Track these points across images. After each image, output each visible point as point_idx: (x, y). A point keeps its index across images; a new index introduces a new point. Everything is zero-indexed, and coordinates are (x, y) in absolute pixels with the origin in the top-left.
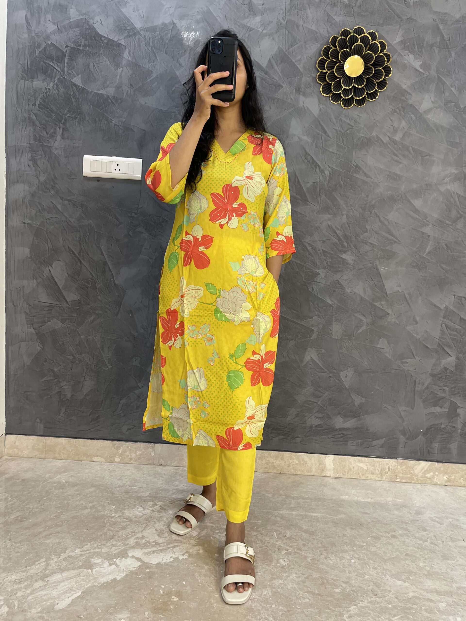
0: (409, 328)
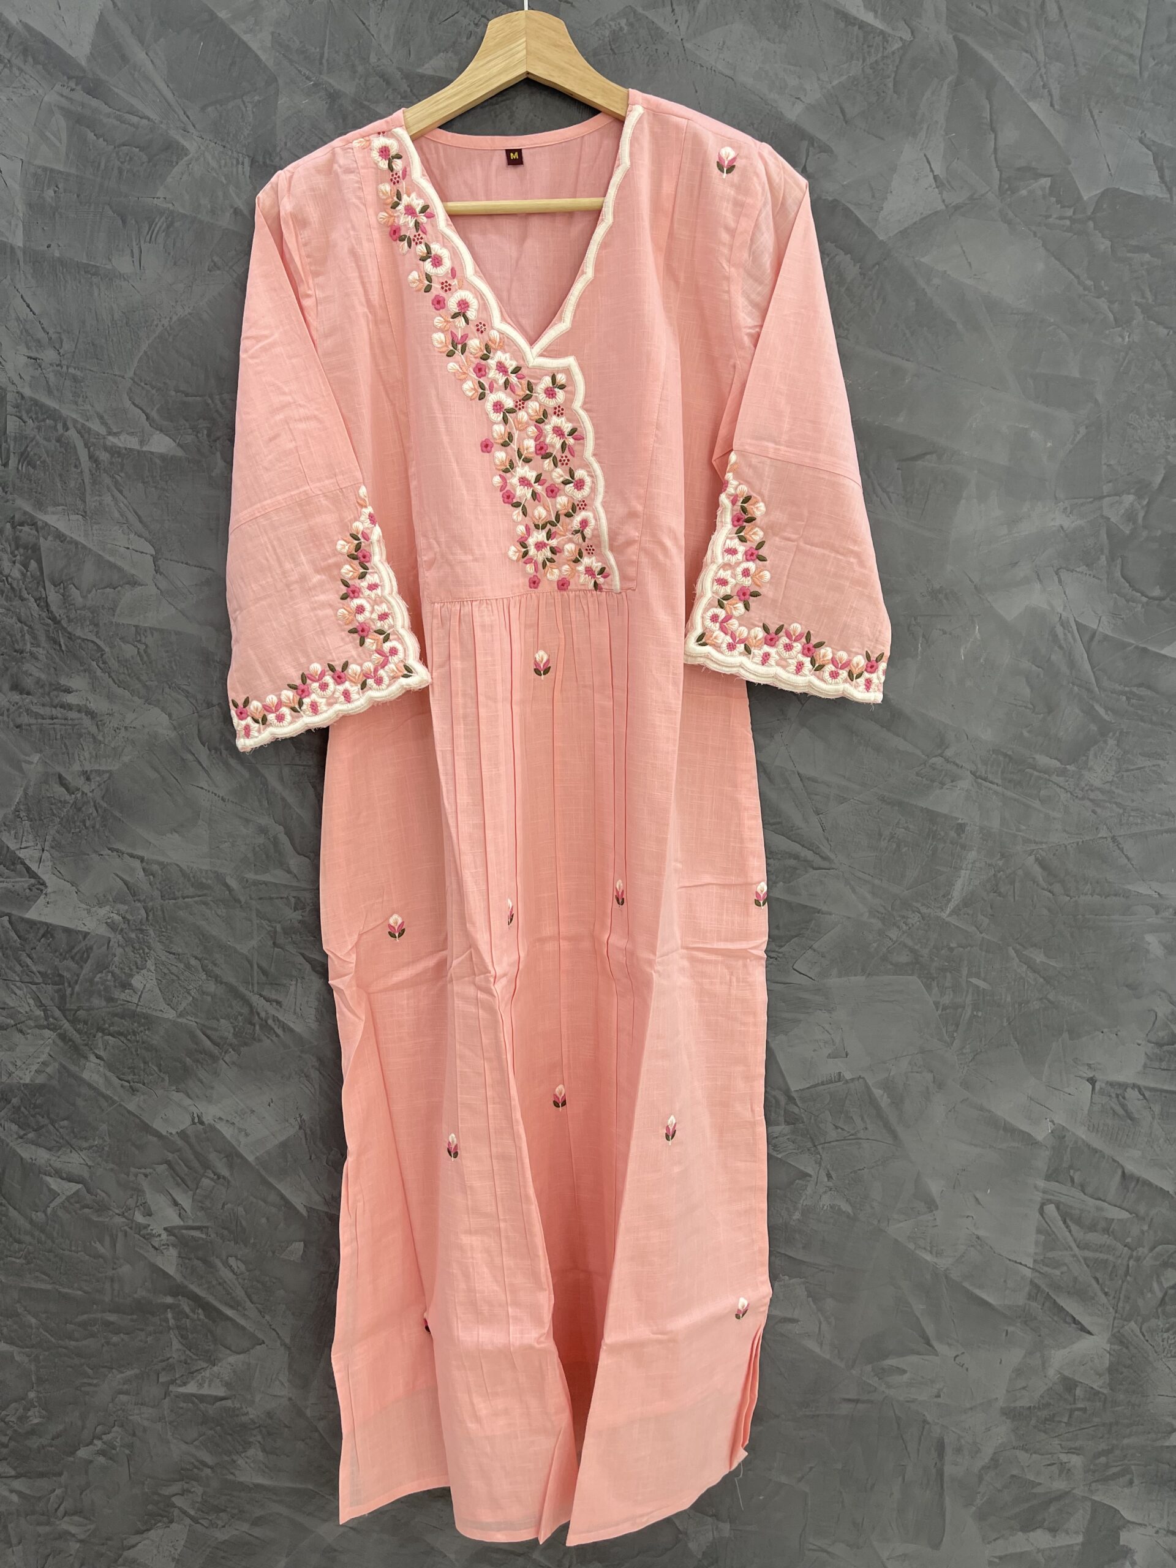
0: (899, 1229)
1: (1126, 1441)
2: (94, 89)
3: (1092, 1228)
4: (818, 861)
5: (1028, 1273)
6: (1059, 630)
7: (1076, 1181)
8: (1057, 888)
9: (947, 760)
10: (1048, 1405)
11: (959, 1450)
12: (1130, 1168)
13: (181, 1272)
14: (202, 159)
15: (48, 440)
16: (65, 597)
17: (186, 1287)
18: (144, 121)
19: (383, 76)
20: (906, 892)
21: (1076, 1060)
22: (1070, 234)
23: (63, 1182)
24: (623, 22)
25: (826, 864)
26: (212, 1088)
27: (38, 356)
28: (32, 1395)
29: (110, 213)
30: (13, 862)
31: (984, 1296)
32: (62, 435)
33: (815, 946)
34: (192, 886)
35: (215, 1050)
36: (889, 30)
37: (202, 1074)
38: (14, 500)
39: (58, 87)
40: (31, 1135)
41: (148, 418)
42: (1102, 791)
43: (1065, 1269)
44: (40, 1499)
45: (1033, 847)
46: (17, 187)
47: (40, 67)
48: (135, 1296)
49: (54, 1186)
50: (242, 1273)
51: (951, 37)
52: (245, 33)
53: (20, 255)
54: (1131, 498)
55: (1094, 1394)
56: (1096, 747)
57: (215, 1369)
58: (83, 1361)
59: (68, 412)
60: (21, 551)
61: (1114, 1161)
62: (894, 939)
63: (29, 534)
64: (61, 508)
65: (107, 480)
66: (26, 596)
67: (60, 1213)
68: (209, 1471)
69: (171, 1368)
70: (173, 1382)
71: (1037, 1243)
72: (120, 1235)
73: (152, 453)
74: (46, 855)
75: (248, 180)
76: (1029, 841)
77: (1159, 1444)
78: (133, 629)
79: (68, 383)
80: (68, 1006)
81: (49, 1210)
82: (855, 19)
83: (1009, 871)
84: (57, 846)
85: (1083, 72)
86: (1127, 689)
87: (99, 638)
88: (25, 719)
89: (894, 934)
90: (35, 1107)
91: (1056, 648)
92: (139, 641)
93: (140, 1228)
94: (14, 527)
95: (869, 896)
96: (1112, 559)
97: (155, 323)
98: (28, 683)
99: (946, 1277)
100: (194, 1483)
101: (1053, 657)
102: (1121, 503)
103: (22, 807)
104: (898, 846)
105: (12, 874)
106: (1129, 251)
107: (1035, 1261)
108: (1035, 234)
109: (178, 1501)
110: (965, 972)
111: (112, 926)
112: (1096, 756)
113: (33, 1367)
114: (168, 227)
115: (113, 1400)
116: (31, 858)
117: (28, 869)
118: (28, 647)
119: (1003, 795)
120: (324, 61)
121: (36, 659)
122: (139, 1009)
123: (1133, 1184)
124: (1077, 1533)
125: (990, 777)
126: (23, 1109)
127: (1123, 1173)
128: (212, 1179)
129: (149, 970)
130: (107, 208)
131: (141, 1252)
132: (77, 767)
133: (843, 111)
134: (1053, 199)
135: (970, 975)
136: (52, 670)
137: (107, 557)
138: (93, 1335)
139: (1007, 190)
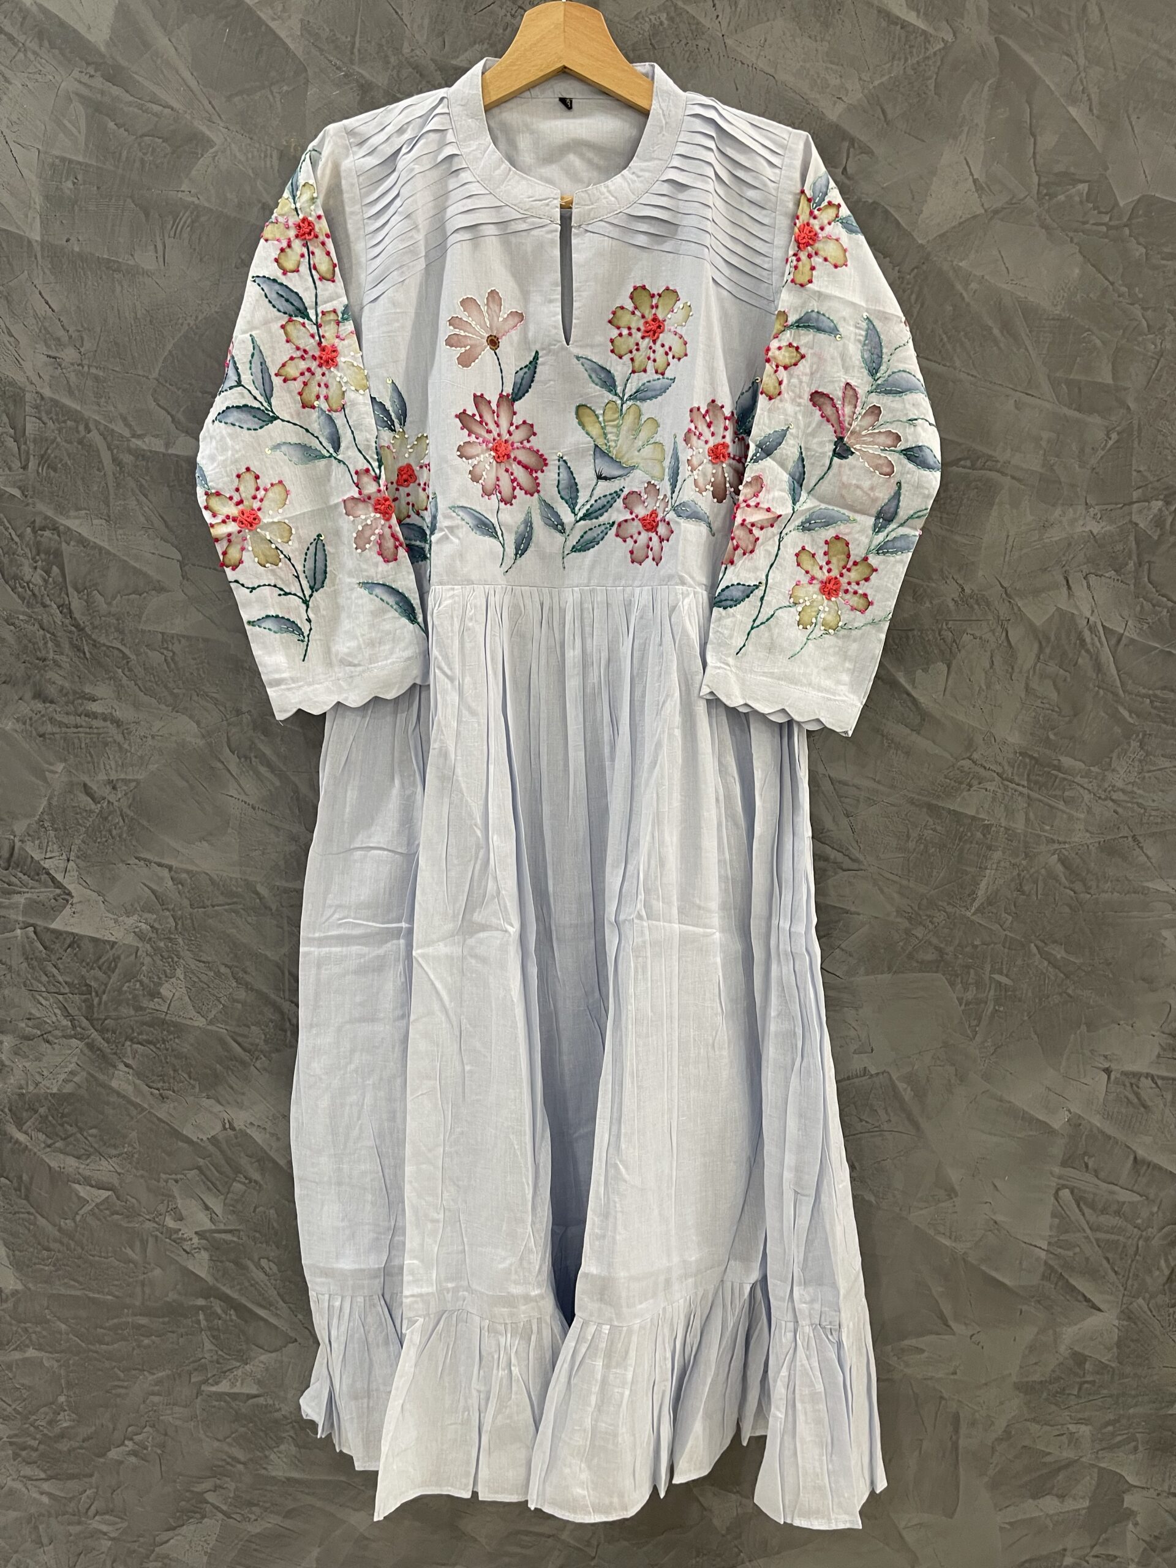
1: (1131, 1411)
2: (116, 74)
3: (1104, 1211)
4: (847, 863)
5: (1043, 1255)
6: (1087, 634)
7: (1090, 1166)
8: (1078, 886)
9: (974, 762)
10: (1058, 1379)
11: (973, 1424)
12: (1141, 1153)
13: (213, 1275)
14: (228, 152)
15: (70, 442)
16: (89, 604)
17: (218, 1289)
18: (167, 111)
19: (416, 67)
20: (933, 892)
21: (1092, 1051)
22: (1106, 240)
23: (93, 1190)
24: (664, 17)
25: (855, 866)
26: (243, 1094)
27: (57, 355)
28: (62, 1399)
29: (133, 206)
30: (38, 872)
31: (1001, 1279)
32: (84, 437)
33: (843, 946)
34: (222, 894)
35: (246, 1057)
36: (931, 30)
37: (232, 1080)
38: (34, 504)
39: (76, 73)
40: (59, 1144)
41: (173, 420)
42: (1123, 791)
43: (1077, 1250)
44: (71, 1499)
45: (1056, 846)
46: (34, 178)
47: (56, 52)
48: (168, 1299)
49: (82, 1194)
50: (274, 1274)
51: (992, 38)
52: (274, 19)
53: (37, 248)
54: (1160, 503)
55: (1102, 1368)
56: (1119, 749)
57: (247, 1367)
58: (114, 1364)
59: (90, 412)
60: (43, 556)
61: (1128, 1147)
62: (920, 936)
63: (50, 539)
64: (83, 512)
65: (132, 484)
66: (48, 602)
67: (89, 1219)
68: (240, 1467)
69: (204, 1368)
70: (205, 1382)
71: (1051, 1228)
72: (151, 1240)
73: (177, 456)
74: (71, 863)
75: (277, 175)
76: (1053, 841)
77: (1162, 1412)
78: (160, 636)
79: (90, 383)
80: (95, 1015)
81: (78, 1218)
82: (898, 18)
83: (1033, 870)
84: (83, 856)
85: (1123, 77)
86: (1151, 692)
87: (124, 645)
88: (49, 728)
89: (919, 932)
90: (63, 1116)
91: (1083, 652)
92: (166, 648)
93: (171, 1232)
94: (34, 532)
95: (896, 896)
96: (1140, 564)
97: (180, 321)
98: (52, 691)
99: (964, 1260)
100: (228, 1479)
101: (1080, 661)
102: (1149, 509)
103: (46, 817)
104: (926, 847)
105: (36, 884)
106: (1163, 259)
107: (1049, 1244)
108: (1072, 241)
109: (210, 1497)
110: (988, 968)
111: (140, 936)
112: (1119, 757)
113: (63, 1372)
114: (193, 222)
115: (144, 1402)
116: (57, 869)
117: (53, 879)
118: (51, 655)
119: (1029, 797)
120: (356, 51)
121: (60, 666)
122: (168, 1018)
123: (1145, 1167)
124: (1083, 1498)
125: (1016, 779)
126: (50, 1118)
127: (1135, 1158)
128: (244, 1184)
129: (178, 979)
130: (129, 200)
131: (172, 1255)
132: (102, 777)
133: (884, 112)
134: (1091, 205)
135: (991, 972)
136: (77, 679)
137: (132, 563)
138: (124, 1339)
139: (1046, 195)
